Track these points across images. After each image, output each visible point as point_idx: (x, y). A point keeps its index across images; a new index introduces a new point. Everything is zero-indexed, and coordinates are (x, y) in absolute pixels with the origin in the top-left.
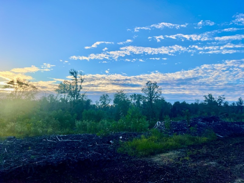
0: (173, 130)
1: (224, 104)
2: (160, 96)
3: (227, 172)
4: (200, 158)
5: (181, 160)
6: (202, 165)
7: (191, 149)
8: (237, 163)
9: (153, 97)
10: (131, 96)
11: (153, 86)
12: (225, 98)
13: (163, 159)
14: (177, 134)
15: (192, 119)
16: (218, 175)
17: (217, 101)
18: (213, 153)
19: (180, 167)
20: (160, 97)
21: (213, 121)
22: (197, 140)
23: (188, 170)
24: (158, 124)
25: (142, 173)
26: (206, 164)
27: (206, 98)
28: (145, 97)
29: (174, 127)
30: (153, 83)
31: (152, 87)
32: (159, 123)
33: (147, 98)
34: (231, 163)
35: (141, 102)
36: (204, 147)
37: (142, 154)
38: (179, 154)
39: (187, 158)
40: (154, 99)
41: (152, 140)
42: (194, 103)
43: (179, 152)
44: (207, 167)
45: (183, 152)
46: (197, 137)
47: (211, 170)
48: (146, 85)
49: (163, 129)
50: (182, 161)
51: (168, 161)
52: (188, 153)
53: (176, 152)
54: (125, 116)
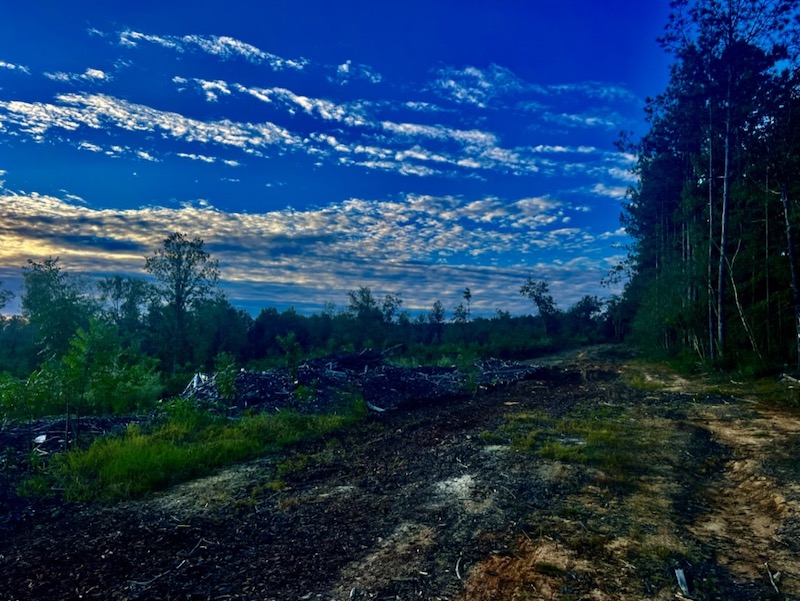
0: (246, 398)
1: (398, 318)
2: (212, 289)
3: (377, 508)
4: (312, 477)
5: (254, 491)
6: (313, 500)
7: (290, 455)
8: (405, 482)
9: (187, 289)
10: (102, 283)
11: (189, 252)
12: (401, 301)
13: (197, 498)
14: (256, 412)
15: (308, 363)
16: (352, 522)
17: (381, 308)
18: (351, 460)
19: (249, 516)
20: (212, 293)
21: (366, 368)
22: (314, 424)
23: (270, 520)
24: (198, 383)
25: (110, 558)
26: (325, 495)
27: (355, 299)
28: (157, 291)
29: (250, 390)
30: (190, 241)
31: (184, 257)
32: (199, 380)
33: (164, 293)
34: (391, 481)
35: (141, 306)
36: (328, 445)
37: (119, 491)
38: (254, 473)
39: (275, 485)
40: (191, 296)
41: (167, 437)
42: (319, 315)
43: (254, 469)
44: (328, 501)
45: (267, 465)
46: (314, 416)
47: (337, 511)
48: (161, 246)
49: (213, 398)
50: (257, 495)
51: (213, 500)
52: (281, 468)
53: (243, 469)
54: (59, 358)
